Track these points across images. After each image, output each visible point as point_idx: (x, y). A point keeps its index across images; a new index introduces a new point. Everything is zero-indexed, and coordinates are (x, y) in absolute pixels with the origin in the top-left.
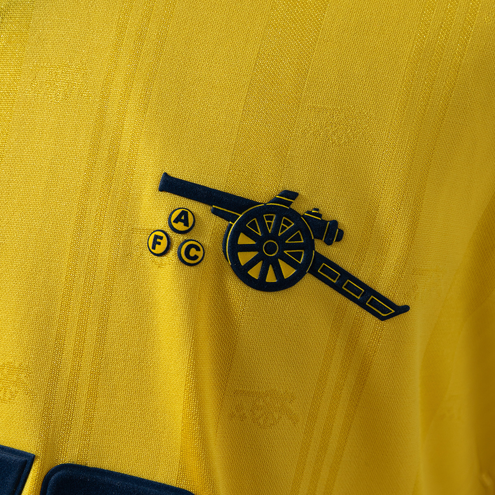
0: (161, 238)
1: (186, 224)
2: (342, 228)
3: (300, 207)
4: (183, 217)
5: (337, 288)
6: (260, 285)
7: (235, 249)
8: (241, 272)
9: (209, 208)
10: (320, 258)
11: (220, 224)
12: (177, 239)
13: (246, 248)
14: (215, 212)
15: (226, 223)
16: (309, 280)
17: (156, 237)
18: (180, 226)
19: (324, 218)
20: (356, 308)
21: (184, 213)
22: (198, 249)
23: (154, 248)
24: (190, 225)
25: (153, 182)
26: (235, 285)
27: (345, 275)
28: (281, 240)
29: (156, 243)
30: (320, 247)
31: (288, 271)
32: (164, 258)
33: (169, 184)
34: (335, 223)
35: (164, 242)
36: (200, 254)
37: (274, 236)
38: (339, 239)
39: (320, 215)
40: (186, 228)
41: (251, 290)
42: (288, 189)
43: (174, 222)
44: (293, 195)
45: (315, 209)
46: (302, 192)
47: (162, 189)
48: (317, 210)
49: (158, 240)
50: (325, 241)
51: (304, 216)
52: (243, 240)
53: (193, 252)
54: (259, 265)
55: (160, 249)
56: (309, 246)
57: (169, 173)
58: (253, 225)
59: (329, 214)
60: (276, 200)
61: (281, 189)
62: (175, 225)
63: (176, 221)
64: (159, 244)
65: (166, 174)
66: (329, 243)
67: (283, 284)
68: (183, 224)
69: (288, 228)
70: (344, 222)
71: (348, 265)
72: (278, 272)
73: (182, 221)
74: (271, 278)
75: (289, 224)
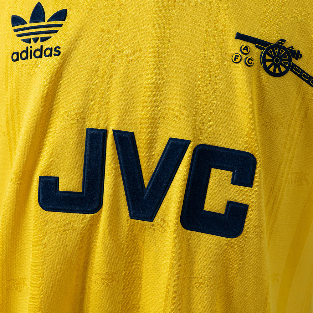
0: (238, 56)
1: (247, 51)
2: (301, 54)
3: (286, 45)
4: (246, 48)
5: (299, 76)
6: (273, 74)
7: (265, 60)
8: (267, 69)
9: (255, 45)
10: (294, 65)
11: (259, 51)
12: (244, 57)
13: (269, 60)
14: (257, 47)
15: (261, 51)
16: (290, 73)
17: (236, 56)
18: (245, 52)
19: (295, 49)
20: (306, 84)
21: (246, 47)
22: (252, 60)
23: (235, 60)
24: (249, 51)
25: (234, 35)
26: (264, 75)
27: (303, 71)
28: (280, 57)
29: (236, 58)
30: (294, 61)
31: (283, 69)
32: (239, 64)
33: (239, 36)
34: (299, 52)
35: (239, 58)
36: (253, 62)
37: (278, 56)
38: (300, 58)
39: (294, 49)
40: (247, 52)
41: (270, 77)
42: (282, 38)
43: (243, 50)
44: (284, 41)
45: (292, 46)
46: (287, 40)
47: (236, 38)
48: (293, 46)
49: (237, 57)
50: (295, 58)
51: (288, 48)
52: (267, 57)
53: (250, 61)
54: (273, 67)
55: (237, 60)
56: (290, 60)
57: (239, 32)
58: (270, 51)
60: (278, 42)
61: (279, 39)
62: (243, 51)
63: (244, 50)
64: (237, 58)
65: (238, 32)
66: (297, 59)
67: (282, 74)
68: (246, 51)
69: (283, 53)
70: (302, 52)
71: (303, 68)
72: (280, 70)
73: (246, 50)
74: (277, 72)
75: (283, 52)
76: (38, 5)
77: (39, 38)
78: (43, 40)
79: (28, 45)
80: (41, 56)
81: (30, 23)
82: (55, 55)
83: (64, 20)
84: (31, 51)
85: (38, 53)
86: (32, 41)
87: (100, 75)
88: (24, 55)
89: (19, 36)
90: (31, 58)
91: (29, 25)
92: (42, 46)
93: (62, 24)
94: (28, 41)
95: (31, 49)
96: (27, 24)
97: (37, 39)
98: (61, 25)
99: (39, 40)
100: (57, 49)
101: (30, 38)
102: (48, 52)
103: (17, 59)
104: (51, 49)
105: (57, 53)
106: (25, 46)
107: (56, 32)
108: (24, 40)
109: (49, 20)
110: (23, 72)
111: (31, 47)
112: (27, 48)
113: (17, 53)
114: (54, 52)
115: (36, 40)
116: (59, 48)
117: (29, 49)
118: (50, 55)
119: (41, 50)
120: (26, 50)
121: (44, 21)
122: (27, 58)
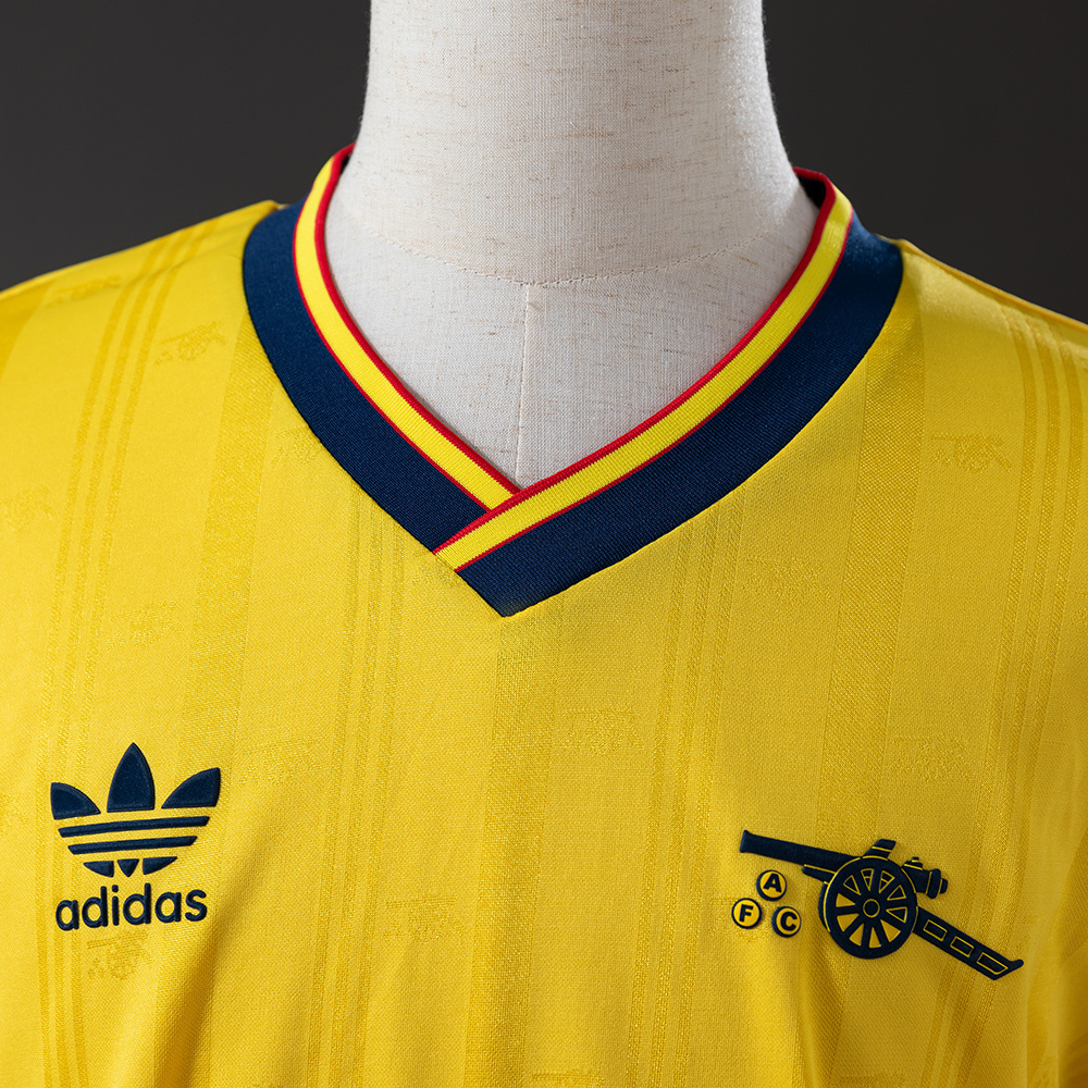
0: (751, 908)
1: (779, 890)
2: (946, 878)
3: (899, 857)
4: (774, 881)
5: (944, 947)
6: (863, 952)
7: (833, 912)
8: (841, 939)
9: (800, 867)
10: (925, 915)
11: (816, 884)
12: (769, 907)
13: (846, 911)
14: (807, 872)
15: (820, 884)
16: (914, 941)
17: (744, 907)
18: (771, 892)
19: (925, 867)
20: (965, 968)
21: (774, 877)
22: (794, 917)
23: (742, 919)
24: (783, 890)
25: (735, 841)
26: (835, 956)
27: (953, 931)
28: (882, 898)
29: (743, 913)
30: (923, 901)
31: (892, 933)
32: (755, 930)
33: (753, 844)
34: (937, 872)
35: (755, 913)
36: (796, 922)
37: (874, 894)
38: (943, 891)
39: (920, 865)
41: (854, 959)
42: (884, 838)
43: (765, 887)
44: (890, 844)
45: (915, 858)
46: (898, 840)
47: (743, 850)
48: (917, 859)
49: (747, 910)
50: (928, 895)
51: (903, 867)
52: (842, 901)
53: (790, 921)
54: (861, 928)
55: (749, 921)
56: (911, 902)
57: (750, 831)
58: (850, 883)
59: (930, 864)
60: (872, 852)
61: (876, 839)
62: (764, 891)
63: (766, 887)
64: (749, 914)
65: (746, 831)
66: (932, 896)
67: (888, 948)
68: (774, 889)
69: (888, 883)
70: (948, 872)
71: (954, 920)
72: (882, 935)
73: (773, 886)
74: (874, 943)
75: (888, 878)
76: (131, 755)
77: (138, 861)
78: (153, 866)
79: (107, 882)
80: (146, 918)
81: (110, 810)
82: (189, 916)
83: (213, 803)
84: (116, 901)
85: (137, 909)
86: (117, 868)
87: (331, 976)
88: (95, 913)
89: (77, 850)
90: (116, 922)
91: (105, 817)
92: (148, 888)
93: (208, 818)
94: (106, 869)
95: (115, 894)
96: (100, 813)
97: (134, 863)
98: (203, 821)
99: (140, 867)
100: (197, 899)
101: (110, 859)
102: (168, 908)
103: (74, 925)
104: (177, 898)
105: (196, 912)
106: (93, 884)
107: (189, 841)
108: (91, 866)
109: (167, 806)
110: (96, 962)
111: (115, 889)
112: (104, 890)
113: (73, 905)
114: (185, 909)
115: (129, 868)
116: (203, 895)
117: (110, 895)
118: (176, 916)
119: (146, 898)
120: (100, 897)
121: (151, 806)
122: (103, 922)
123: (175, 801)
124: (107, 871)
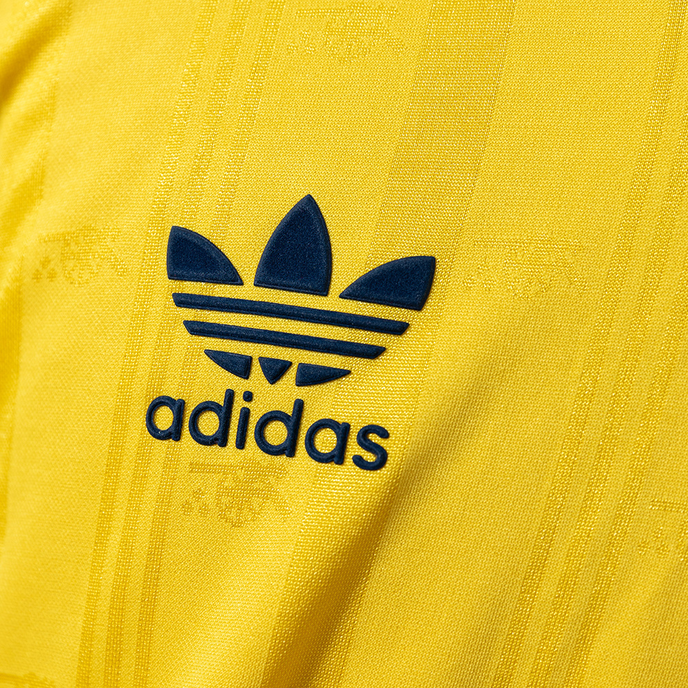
76: (305, 212)
77: (291, 364)
78: (311, 376)
79: (239, 385)
80: (289, 449)
81: (259, 282)
82: (359, 461)
83: (418, 306)
84: (246, 414)
85: (277, 433)
86: (256, 369)
87: (548, 589)
88: (209, 423)
89: (196, 329)
90: (241, 444)
91: (249, 291)
92: (299, 406)
93: (407, 325)
94: (241, 367)
95: (247, 405)
96: (242, 284)
97: (286, 366)
98: (399, 329)
99: (291, 374)
100: (374, 438)
101: (248, 353)
102: (326, 441)
103: (174, 434)
104: (343, 431)
105: (370, 457)
106: (217, 383)
107: (374, 353)
108: (219, 358)
109: (349, 294)
110: (198, 494)
111: (248, 397)
112: (230, 395)
113: (178, 407)
114: (353, 448)
115: (275, 371)
116: (384, 434)
117: (239, 404)
118: (338, 456)
119: (293, 421)
120: (222, 403)
121: (322, 289)
122: (220, 439)
123: (363, 289)
124: (240, 368)
